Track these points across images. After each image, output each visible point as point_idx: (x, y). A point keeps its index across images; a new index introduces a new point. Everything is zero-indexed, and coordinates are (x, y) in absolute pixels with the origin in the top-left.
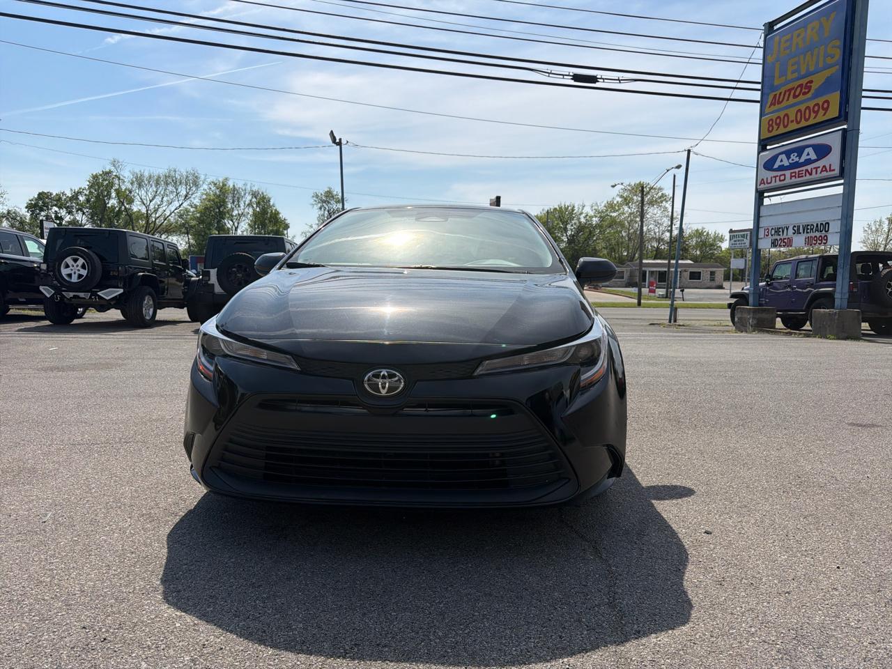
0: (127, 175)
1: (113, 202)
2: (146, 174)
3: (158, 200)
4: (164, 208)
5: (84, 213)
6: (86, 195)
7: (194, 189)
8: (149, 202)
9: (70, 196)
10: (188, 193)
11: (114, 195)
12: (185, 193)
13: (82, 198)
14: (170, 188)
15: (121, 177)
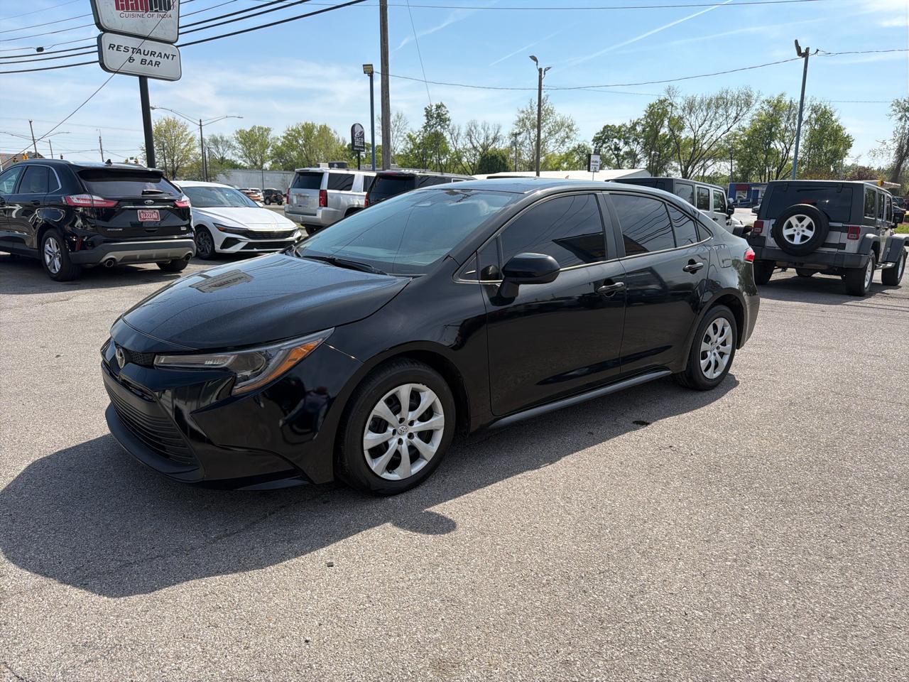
0: (679, 101)
1: (664, 131)
2: (698, 99)
3: (706, 125)
4: (712, 133)
5: (638, 143)
6: (642, 125)
7: (745, 109)
8: (697, 128)
9: (629, 127)
10: (738, 115)
11: (666, 123)
12: (735, 115)
13: (639, 129)
14: (720, 111)
15: (675, 105)
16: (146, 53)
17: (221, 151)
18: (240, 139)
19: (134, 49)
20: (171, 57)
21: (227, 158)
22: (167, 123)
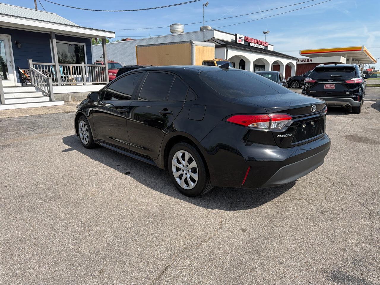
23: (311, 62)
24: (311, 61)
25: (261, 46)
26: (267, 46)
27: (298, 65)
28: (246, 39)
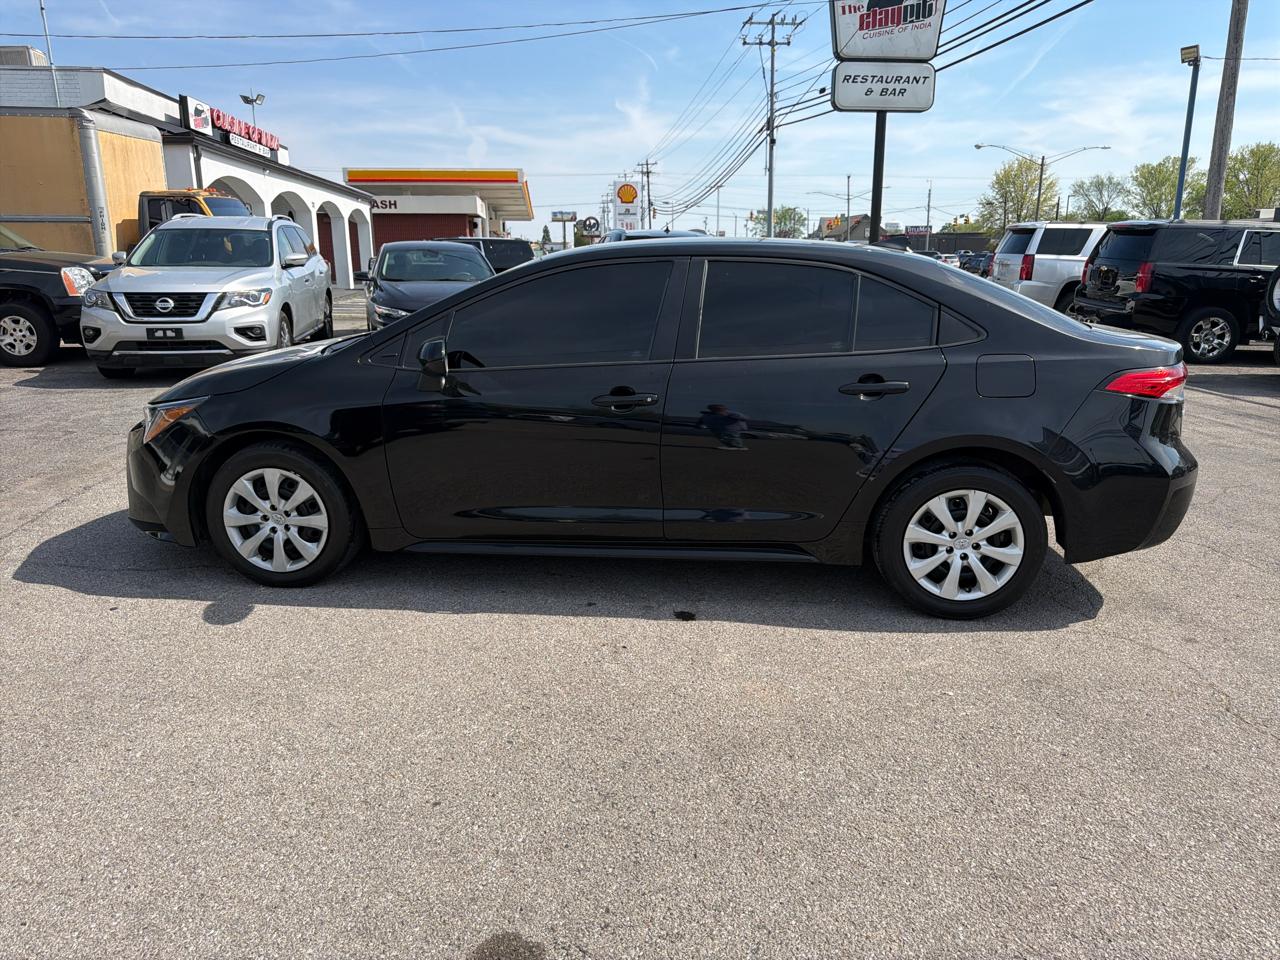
16: (889, 80)
17: (1105, 198)
18: (1140, 179)
19: (874, 77)
20: (922, 80)
21: (1114, 209)
22: (1020, 165)
23: (393, 211)
24: (393, 207)
25: (262, 147)
26: (275, 148)
27: (375, 216)
28: (215, 118)
